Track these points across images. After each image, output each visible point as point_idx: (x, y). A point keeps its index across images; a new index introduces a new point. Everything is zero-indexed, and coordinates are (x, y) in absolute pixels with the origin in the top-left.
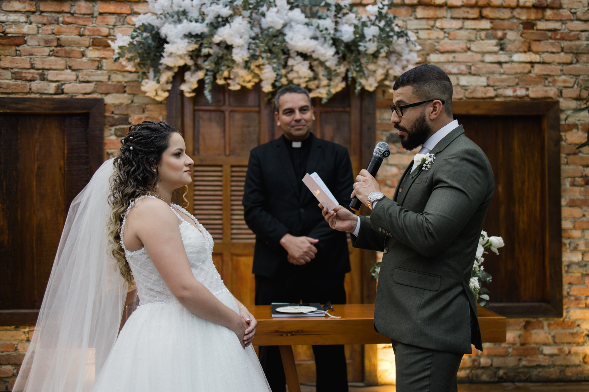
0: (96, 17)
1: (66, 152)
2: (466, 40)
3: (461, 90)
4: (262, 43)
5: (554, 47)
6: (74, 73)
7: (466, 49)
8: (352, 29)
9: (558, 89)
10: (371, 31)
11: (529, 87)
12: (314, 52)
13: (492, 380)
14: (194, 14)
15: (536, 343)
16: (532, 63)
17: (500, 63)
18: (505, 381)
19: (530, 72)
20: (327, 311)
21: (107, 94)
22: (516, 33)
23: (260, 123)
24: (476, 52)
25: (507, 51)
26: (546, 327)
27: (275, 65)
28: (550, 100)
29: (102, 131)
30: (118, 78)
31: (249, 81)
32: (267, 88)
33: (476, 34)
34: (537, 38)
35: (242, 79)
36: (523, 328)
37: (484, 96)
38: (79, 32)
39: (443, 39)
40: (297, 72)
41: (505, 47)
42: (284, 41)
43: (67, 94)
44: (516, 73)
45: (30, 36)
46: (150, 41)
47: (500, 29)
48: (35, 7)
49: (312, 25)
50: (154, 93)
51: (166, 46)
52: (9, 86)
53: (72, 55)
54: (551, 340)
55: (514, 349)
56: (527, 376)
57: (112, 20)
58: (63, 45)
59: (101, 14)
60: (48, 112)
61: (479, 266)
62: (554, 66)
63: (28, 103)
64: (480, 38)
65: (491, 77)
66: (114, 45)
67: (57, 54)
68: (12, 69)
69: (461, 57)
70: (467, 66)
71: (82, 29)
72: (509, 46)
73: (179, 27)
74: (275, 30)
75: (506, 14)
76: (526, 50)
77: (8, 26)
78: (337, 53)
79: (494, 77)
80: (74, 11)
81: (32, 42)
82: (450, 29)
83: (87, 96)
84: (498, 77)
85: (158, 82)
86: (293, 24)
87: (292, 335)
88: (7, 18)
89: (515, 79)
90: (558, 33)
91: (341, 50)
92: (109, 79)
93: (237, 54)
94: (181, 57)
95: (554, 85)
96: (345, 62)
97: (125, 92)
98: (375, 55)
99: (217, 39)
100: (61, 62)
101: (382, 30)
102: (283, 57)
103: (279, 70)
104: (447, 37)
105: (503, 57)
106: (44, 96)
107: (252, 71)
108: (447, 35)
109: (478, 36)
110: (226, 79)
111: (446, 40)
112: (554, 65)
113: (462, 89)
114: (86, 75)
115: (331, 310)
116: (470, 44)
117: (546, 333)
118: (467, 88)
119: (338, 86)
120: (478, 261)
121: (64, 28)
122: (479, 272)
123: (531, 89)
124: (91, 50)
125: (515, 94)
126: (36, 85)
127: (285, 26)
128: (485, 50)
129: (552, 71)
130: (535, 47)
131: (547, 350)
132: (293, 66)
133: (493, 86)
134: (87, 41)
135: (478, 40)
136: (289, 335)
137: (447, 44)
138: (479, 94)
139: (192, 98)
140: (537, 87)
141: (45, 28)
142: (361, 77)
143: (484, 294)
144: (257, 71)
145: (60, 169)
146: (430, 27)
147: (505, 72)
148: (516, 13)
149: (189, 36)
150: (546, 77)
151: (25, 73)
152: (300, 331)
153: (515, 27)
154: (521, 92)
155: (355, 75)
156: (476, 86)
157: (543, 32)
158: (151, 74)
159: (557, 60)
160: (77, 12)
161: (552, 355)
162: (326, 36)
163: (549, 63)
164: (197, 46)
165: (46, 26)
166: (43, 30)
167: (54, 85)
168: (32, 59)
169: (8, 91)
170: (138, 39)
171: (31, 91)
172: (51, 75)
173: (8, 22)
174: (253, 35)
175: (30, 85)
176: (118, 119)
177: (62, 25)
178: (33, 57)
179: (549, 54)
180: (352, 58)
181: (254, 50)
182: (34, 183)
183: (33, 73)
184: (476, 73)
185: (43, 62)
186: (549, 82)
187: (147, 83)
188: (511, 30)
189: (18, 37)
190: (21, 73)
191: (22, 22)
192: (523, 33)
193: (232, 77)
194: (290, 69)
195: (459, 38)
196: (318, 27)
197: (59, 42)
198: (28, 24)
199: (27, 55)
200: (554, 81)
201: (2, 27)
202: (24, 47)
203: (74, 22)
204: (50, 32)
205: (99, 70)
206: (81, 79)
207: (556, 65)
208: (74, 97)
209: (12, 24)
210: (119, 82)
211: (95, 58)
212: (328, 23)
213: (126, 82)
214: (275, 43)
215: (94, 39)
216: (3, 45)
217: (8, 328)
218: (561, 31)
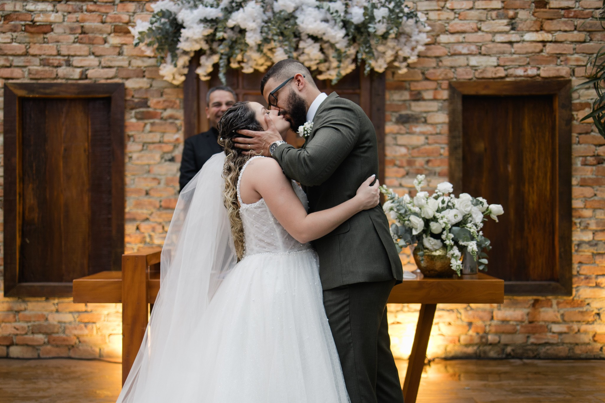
0: (117, 5)
1: (90, 134)
2: (476, 20)
3: (471, 70)
4: (274, 25)
5: (566, 26)
6: (97, 59)
7: (476, 30)
8: (362, 11)
9: (570, 68)
10: (381, 13)
11: (540, 66)
12: (324, 34)
13: (500, 356)
15: (545, 321)
16: (544, 42)
17: (511, 43)
18: (513, 358)
19: (542, 51)
21: (127, 79)
22: (528, 12)
24: (487, 32)
25: (518, 31)
26: (555, 306)
27: (286, 48)
28: (562, 79)
29: (123, 114)
30: (137, 63)
31: (262, 65)
33: (487, 14)
34: (550, 17)
35: (255, 63)
36: (531, 306)
37: (494, 76)
38: (102, 19)
39: (454, 19)
40: (308, 55)
41: (516, 27)
42: (296, 24)
43: (90, 79)
44: (527, 53)
45: (56, 24)
46: (168, 27)
47: (512, 9)
49: (322, 8)
50: (172, 77)
51: (183, 31)
52: (37, 72)
53: (95, 42)
54: (559, 319)
55: (522, 327)
56: (535, 353)
57: (132, 7)
58: (87, 32)
59: (121, 1)
60: (73, 96)
62: (566, 45)
63: (55, 89)
64: (491, 17)
65: (502, 57)
66: (135, 31)
67: (81, 41)
68: (40, 55)
69: (471, 37)
70: (477, 46)
71: (104, 17)
72: (521, 26)
73: (196, 12)
74: (286, 14)
76: (538, 29)
77: (36, 15)
78: (347, 35)
79: (505, 57)
81: (58, 30)
82: (461, 9)
83: (109, 81)
84: (509, 56)
85: (175, 66)
86: (304, 7)
88: (35, 7)
89: (526, 58)
90: (571, 11)
91: (351, 32)
92: (130, 64)
93: (250, 38)
94: (197, 41)
95: (566, 64)
96: (356, 45)
97: (144, 76)
98: (385, 36)
99: (231, 23)
100: (84, 49)
101: (391, 11)
102: (294, 40)
103: (291, 52)
104: (458, 18)
105: (514, 37)
106: (70, 82)
107: (265, 55)
108: (457, 16)
109: (489, 16)
110: (239, 62)
111: (456, 21)
112: (567, 43)
113: (472, 69)
114: (108, 60)
116: (481, 24)
117: (554, 311)
118: (477, 68)
119: (348, 68)
120: (477, 227)
121: (87, 15)
122: (477, 237)
123: (542, 68)
124: (112, 37)
125: (526, 73)
126: (63, 71)
127: (296, 9)
128: (495, 30)
129: (565, 50)
130: (547, 25)
131: (556, 328)
132: (304, 49)
133: (503, 66)
134: (108, 28)
135: (489, 20)
137: (457, 25)
138: (489, 75)
139: (207, 81)
140: (549, 66)
141: (70, 16)
142: (370, 58)
143: (483, 258)
144: (269, 54)
145: (85, 151)
146: (440, 8)
147: (516, 51)
149: (205, 21)
150: (558, 56)
151: (53, 59)
153: (527, 6)
154: (532, 72)
155: (364, 56)
156: (486, 66)
157: (556, 10)
158: (169, 59)
159: (570, 39)
161: (560, 334)
162: (336, 18)
163: (561, 42)
164: (211, 31)
165: (71, 14)
166: (68, 18)
167: (78, 70)
168: (59, 46)
169: (37, 77)
170: (156, 25)
171: (58, 77)
172: (76, 61)
173: (36, 11)
174: (266, 18)
175: (57, 71)
176: (138, 103)
177: (85, 13)
178: (59, 44)
179: (561, 33)
180: (362, 39)
181: (267, 33)
182: (61, 164)
183: (59, 59)
184: (486, 53)
185: (69, 49)
186: (561, 61)
187: (165, 67)
188: (524, 9)
189: (46, 25)
190: (49, 59)
191: (49, 11)
192: (535, 12)
193: (245, 60)
194: (301, 51)
195: (470, 18)
196: (329, 10)
197: (83, 29)
198: (54, 12)
199: (54, 42)
200: (567, 60)
201: (30, 16)
202: (51, 34)
203: (97, 10)
204: (75, 20)
205: (120, 55)
206: (103, 64)
207: (568, 44)
208: (97, 82)
209: (40, 13)
210: (138, 67)
211: (116, 44)
212: (338, 6)
213: (145, 67)
214: (287, 26)
215: (115, 26)
216: (32, 33)
217: (39, 299)
218: (575, 9)
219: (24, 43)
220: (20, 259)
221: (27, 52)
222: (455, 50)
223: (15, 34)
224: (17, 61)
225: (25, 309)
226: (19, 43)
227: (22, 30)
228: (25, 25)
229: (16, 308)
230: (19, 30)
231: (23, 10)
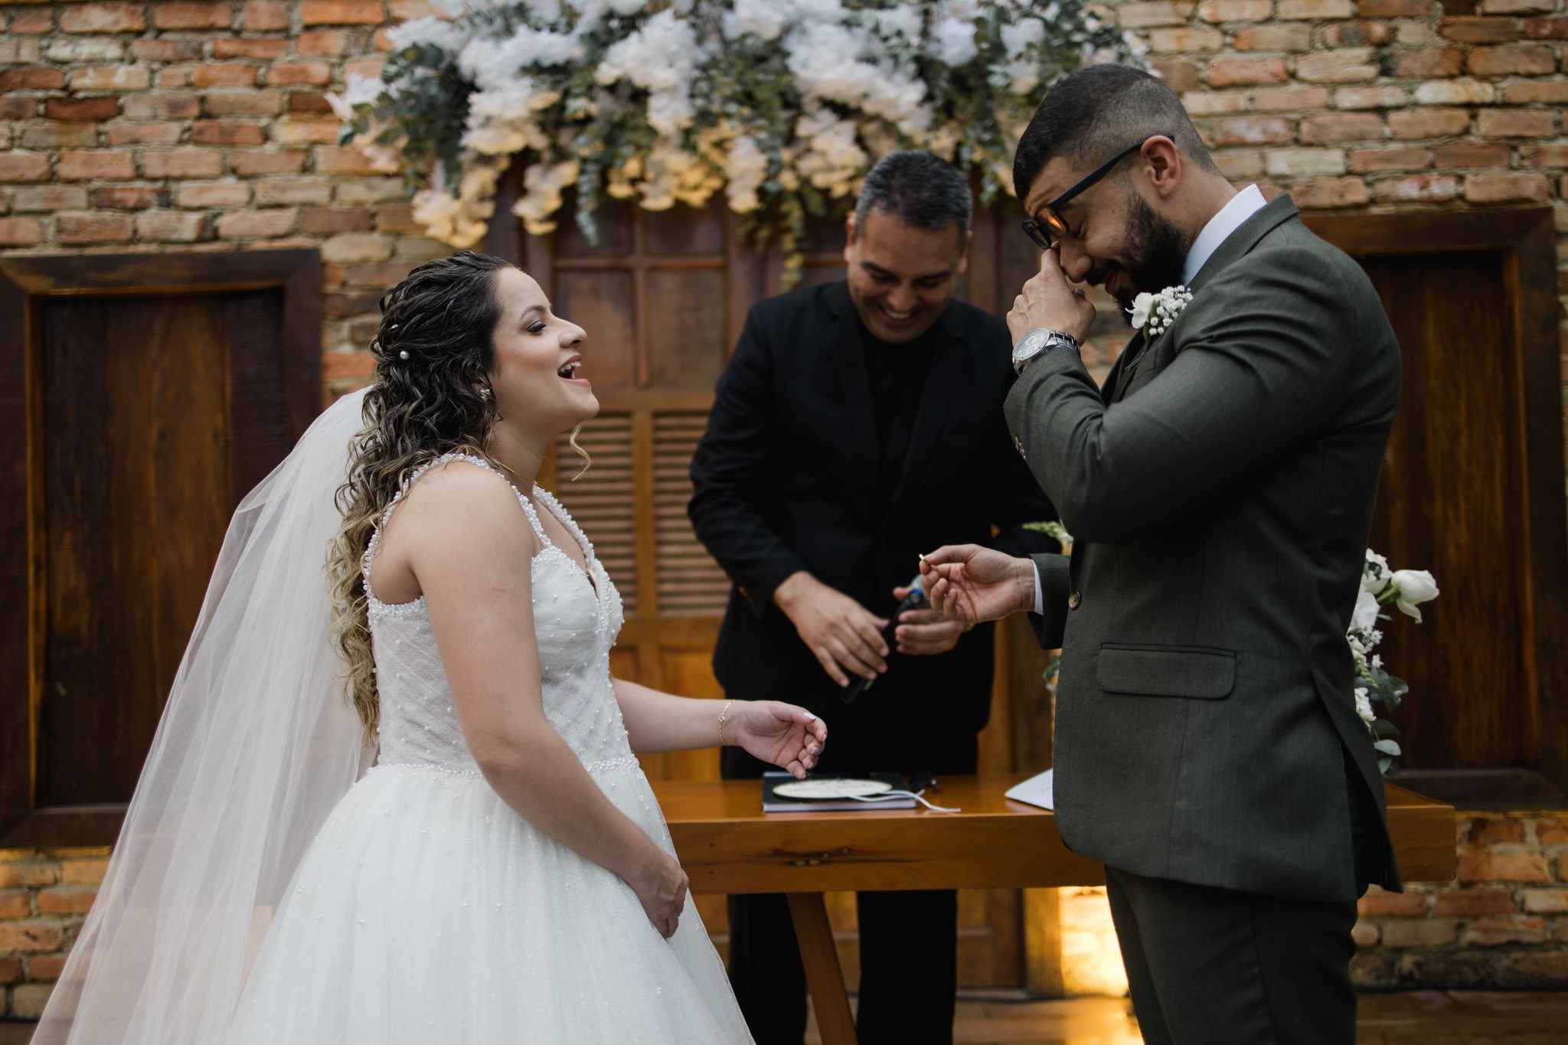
0: (297, 37)
1: (229, 390)
2: (1283, 50)
3: (1272, 187)
4: (726, 74)
5: (1533, 61)
6: (243, 185)
7: (1285, 77)
8: (969, 30)
9: (1548, 176)
10: (1021, 34)
11: (1463, 172)
12: (865, 96)
13: (1383, 982)
14: (546, 10)
15: (1506, 882)
16: (1472, 108)
17: (1381, 111)
18: (1420, 986)
19: (1467, 131)
20: (922, 792)
21: (328, 235)
22: (1425, 25)
23: (726, 296)
24: (1313, 83)
25: (1399, 77)
26: (1532, 837)
27: (763, 135)
28: (1527, 206)
29: (317, 334)
30: (355, 192)
31: (696, 188)
32: (743, 200)
33: (1312, 34)
34: (1486, 38)
35: (676, 181)
36: (1465, 840)
37: (1337, 201)
38: (255, 76)
39: (1220, 51)
40: (823, 154)
41: (1393, 67)
42: (785, 70)
43: (226, 239)
44: (1428, 137)
45: (131, 96)
46: (433, 89)
47: (1380, 18)
48: (142, 19)
49: (859, 25)
50: (448, 228)
51: (474, 98)
52: (81, 226)
53: (237, 138)
54: (1546, 872)
55: (1442, 898)
56: (1482, 972)
57: (336, 41)
58: (216, 111)
59: (309, 28)
60: (180, 288)
61: (1369, 657)
62: (1534, 113)
63: (129, 270)
64: (1324, 42)
65: (1357, 148)
66: (342, 106)
67: (200, 138)
68: (89, 180)
69: (1269, 98)
70: (1288, 121)
71: (262, 71)
72: (1406, 63)
73: (509, 46)
74: (759, 43)
76: (1455, 71)
77: (77, 72)
78: (929, 98)
79: (1365, 148)
80: (241, 24)
81: (136, 109)
82: (1239, 22)
83: (278, 244)
84: (1376, 147)
85: (457, 194)
86: (809, 24)
87: (823, 863)
88: (73, 51)
89: (1424, 151)
90: (1545, 21)
91: (941, 89)
92: (333, 195)
93: (660, 110)
94: (514, 126)
95: (1536, 166)
96: (953, 124)
97: (373, 228)
98: (1033, 97)
99: (606, 73)
100: (208, 159)
101: (1051, 27)
102: (784, 115)
103: (773, 149)
104: (1231, 45)
105: (1389, 95)
106: (171, 249)
107: (704, 159)
108: (1229, 40)
109: (1317, 38)
110: (633, 182)
111: (1229, 53)
112: (1537, 109)
113: (1276, 184)
114: (275, 187)
115: (931, 790)
116: (1295, 61)
117: (1531, 853)
118: (1289, 181)
120: (1364, 641)
121: (216, 67)
122: (1368, 674)
123: (1470, 178)
124: (285, 124)
125: (1425, 193)
126: (150, 221)
127: (787, 30)
128: (1337, 77)
129: (1531, 127)
130: (1479, 61)
131: (1537, 900)
132: (809, 138)
133: (1361, 175)
134: (273, 100)
135: (1317, 49)
136: (813, 862)
137: (1230, 64)
138: (1324, 198)
139: (546, 237)
140: (1488, 172)
141: (169, 71)
142: (996, 157)
144: (715, 156)
145: (216, 436)
146: (1182, 21)
147: (1395, 133)
149: (535, 69)
150: (1512, 143)
151: (123, 190)
152: (845, 851)
153: (1421, 10)
154: (1442, 187)
155: (978, 156)
156: (1315, 176)
157: (1503, 19)
158: (438, 176)
159: (1545, 97)
160: (249, 25)
161: (1550, 915)
162: (898, 51)
163: (1520, 106)
164: (553, 97)
165: (172, 66)
166: (164, 77)
167: (194, 218)
168: (139, 154)
169: (81, 238)
170: (403, 83)
171: (138, 237)
172: (185, 193)
173: (75, 60)
174: (703, 58)
175: (134, 221)
176: (357, 302)
177: (210, 62)
178: (139, 148)
179: (1519, 81)
180: (971, 109)
181: (706, 96)
182: (152, 476)
183: (141, 190)
184: (1313, 140)
185: (166, 161)
186: (1523, 158)
187: (427, 200)
188: (1412, 18)
189: (103, 98)
190: (112, 191)
191: (113, 61)
192: (1445, 25)
193: (650, 175)
194: (801, 146)
195: (1264, 46)
196: (876, 30)
197: (206, 106)
198: (125, 63)
199: (125, 144)
200: (1538, 153)
201: (59, 75)
202: (117, 123)
203: (241, 52)
204: (181, 82)
205: (308, 173)
206: (261, 198)
207: (1540, 110)
208: (245, 249)
209: (86, 67)
210: (358, 204)
211: (295, 144)
212: (903, 18)
213: (378, 203)
214: (761, 77)
215: (293, 94)
216: (65, 121)
217: (94, 851)
218: (1554, 16)
219: (44, 149)
220: (39, 741)
221: (54, 173)
222: (1227, 133)
223: (19, 126)
224: (25, 198)
225: (56, 882)
226: (32, 149)
227: (38, 115)
228: (45, 101)
229: (29, 880)
230: (29, 114)
231: (41, 59)
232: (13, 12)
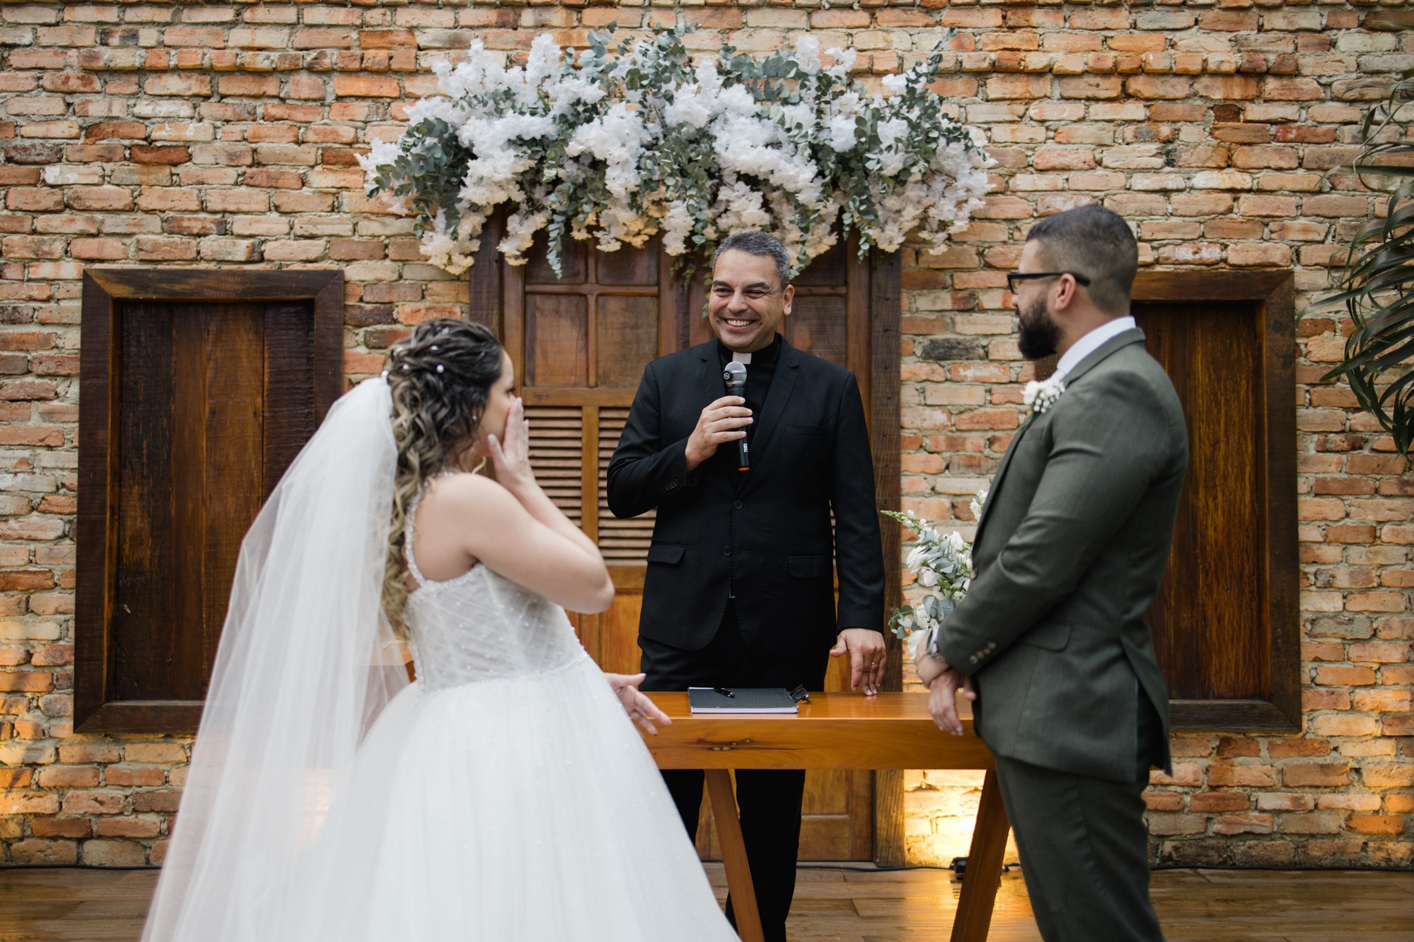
0: (330, 105)
1: (266, 379)
2: (1093, 144)
4: (667, 156)
5: (1281, 158)
6: (285, 219)
7: (1093, 164)
8: (851, 125)
9: (1291, 247)
10: (892, 130)
11: (1227, 242)
12: (772, 172)
14: (528, 97)
15: (1244, 786)
16: (1235, 192)
17: (1165, 192)
18: (1177, 866)
19: (1230, 210)
21: (349, 261)
22: (1201, 127)
23: (659, 318)
24: (1114, 169)
25: (1180, 167)
26: (1264, 753)
27: (692, 202)
28: (1274, 269)
29: (339, 336)
30: (371, 227)
31: (639, 233)
32: (674, 246)
33: (1115, 132)
34: (1247, 140)
35: (625, 229)
36: (1214, 753)
38: (297, 136)
39: (1044, 142)
40: (738, 214)
41: (1176, 159)
42: (712, 151)
43: (271, 261)
44: (1200, 214)
45: (199, 146)
46: (439, 154)
47: (1167, 121)
48: (209, 87)
49: (768, 117)
50: (445, 260)
51: (471, 163)
52: (156, 247)
53: (281, 183)
54: (1276, 779)
55: (1195, 797)
56: (1225, 855)
57: (360, 110)
58: (264, 162)
59: (339, 98)
62: (1282, 198)
63: (193, 282)
64: (1124, 139)
65: (1147, 220)
66: (367, 162)
67: (251, 182)
68: (161, 211)
69: (1081, 180)
70: (1094, 197)
71: (302, 130)
72: (1185, 157)
73: (498, 124)
74: (692, 130)
75: (1179, 88)
76: (1223, 165)
77: (155, 127)
78: (821, 174)
79: (1152, 221)
80: (287, 93)
81: (202, 156)
82: (1059, 120)
83: (310, 267)
84: (1162, 221)
85: (455, 236)
86: (729, 115)
87: (732, 749)
88: (153, 109)
89: (1197, 225)
90: (1291, 128)
91: (829, 168)
92: (355, 231)
93: (614, 179)
94: (500, 186)
95: (1282, 239)
96: (838, 194)
97: (386, 256)
98: (900, 179)
99: (573, 148)
100: (258, 198)
101: (914, 126)
102: (709, 183)
103: (700, 210)
104: (1053, 138)
105: (1172, 180)
106: (225, 267)
107: (645, 213)
108: (1051, 134)
109: (1118, 135)
110: (590, 229)
111: (1050, 144)
112: (1283, 195)
114: (309, 222)
116: (1101, 152)
117: (1264, 764)
119: (823, 242)
121: (266, 128)
123: (1231, 246)
124: (318, 172)
125: (1197, 257)
126: (209, 245)
127: (713, 119)
128: (1133, 166)
129: (1279, 208)
130: (1241, 157)
131: (1268, 801)
132: (728, 202)
133: (1149, 241)
134: (309, 154)
135: (1118, 144)
136: (725, 748)
137: (1051, 154)
139: (521, 268)
140: (1246, 242)
141: (228, 128)
142: (870, 223)
144: (654, 213)
145: (255, 414)
146: (1016, 118)
147: (1176, 210)
148: (1200, 86)
149: (518, 142)
150: (1265, 220)
151: (189, 219)
152: (748, 741)
153: (1198, 116)
154: (1210, 253)
155: (856, 219)
157: (1260, 125)
158: (440, 221)
159: (1290, 186)
160: (292, 95)
161: (1277, 812)
162: (797, 139)
163: (1271, 192)
164: (532, 163)
165: (232, 124)
166: (224, 132)
167: (245, 244)
168: (203, 193)
169: (154, 257)
170: (415, 150)
171: (200, 257)
172: (239, 224)
173: (155, 117)
174: (648, 138)
175: (198, 245)
176: (371, 313)
177: (261, 122)
178: (204, 187)
179: (1271, 173)
180: (852, 184)
181: (650, 170)
182: (204, 443)
183: (204, 220)
185: (224, 198)
186: (1272, 232)
187: (431, 238)
188: (1192, 122)
189: (176, 147)
190: (181, 220)
191: (184, 118)
192: (1215, 129)
193: (604, 224)
194: (722, 207)
195: (1078, 140)
196: (782, 122)
197: (257, 156)
198: (194, 121)
199: (192, 184)
200: (1283, 228)
201: (143, 127)
202: (186, 167)
203: (286, 116)
204: (239, 137)
205: (335, 212)
206: (298, 230)
207: (1286, 195)
208: (284, 267)
209: (163, 122)
210: (374, 236)
211: (326, 188)
212: (802, 113)
213: (388, 237)
214: (693, 156)
215: (325, 150)
216: (145, 164)
217: (151, 737)
218: (1299, 124)
219: (128, 185)
220: (109, 649)
221: (135, 205)
222: (1048, 207)
223: (109, 167)
224: (112, 223)
225: (120, 760)
226: (118, 185)
227: (125, 159)
228: (130, 148)
229: (99, 757)
230: (117, 158)
231: (128, 114)
232: (107, 77)
